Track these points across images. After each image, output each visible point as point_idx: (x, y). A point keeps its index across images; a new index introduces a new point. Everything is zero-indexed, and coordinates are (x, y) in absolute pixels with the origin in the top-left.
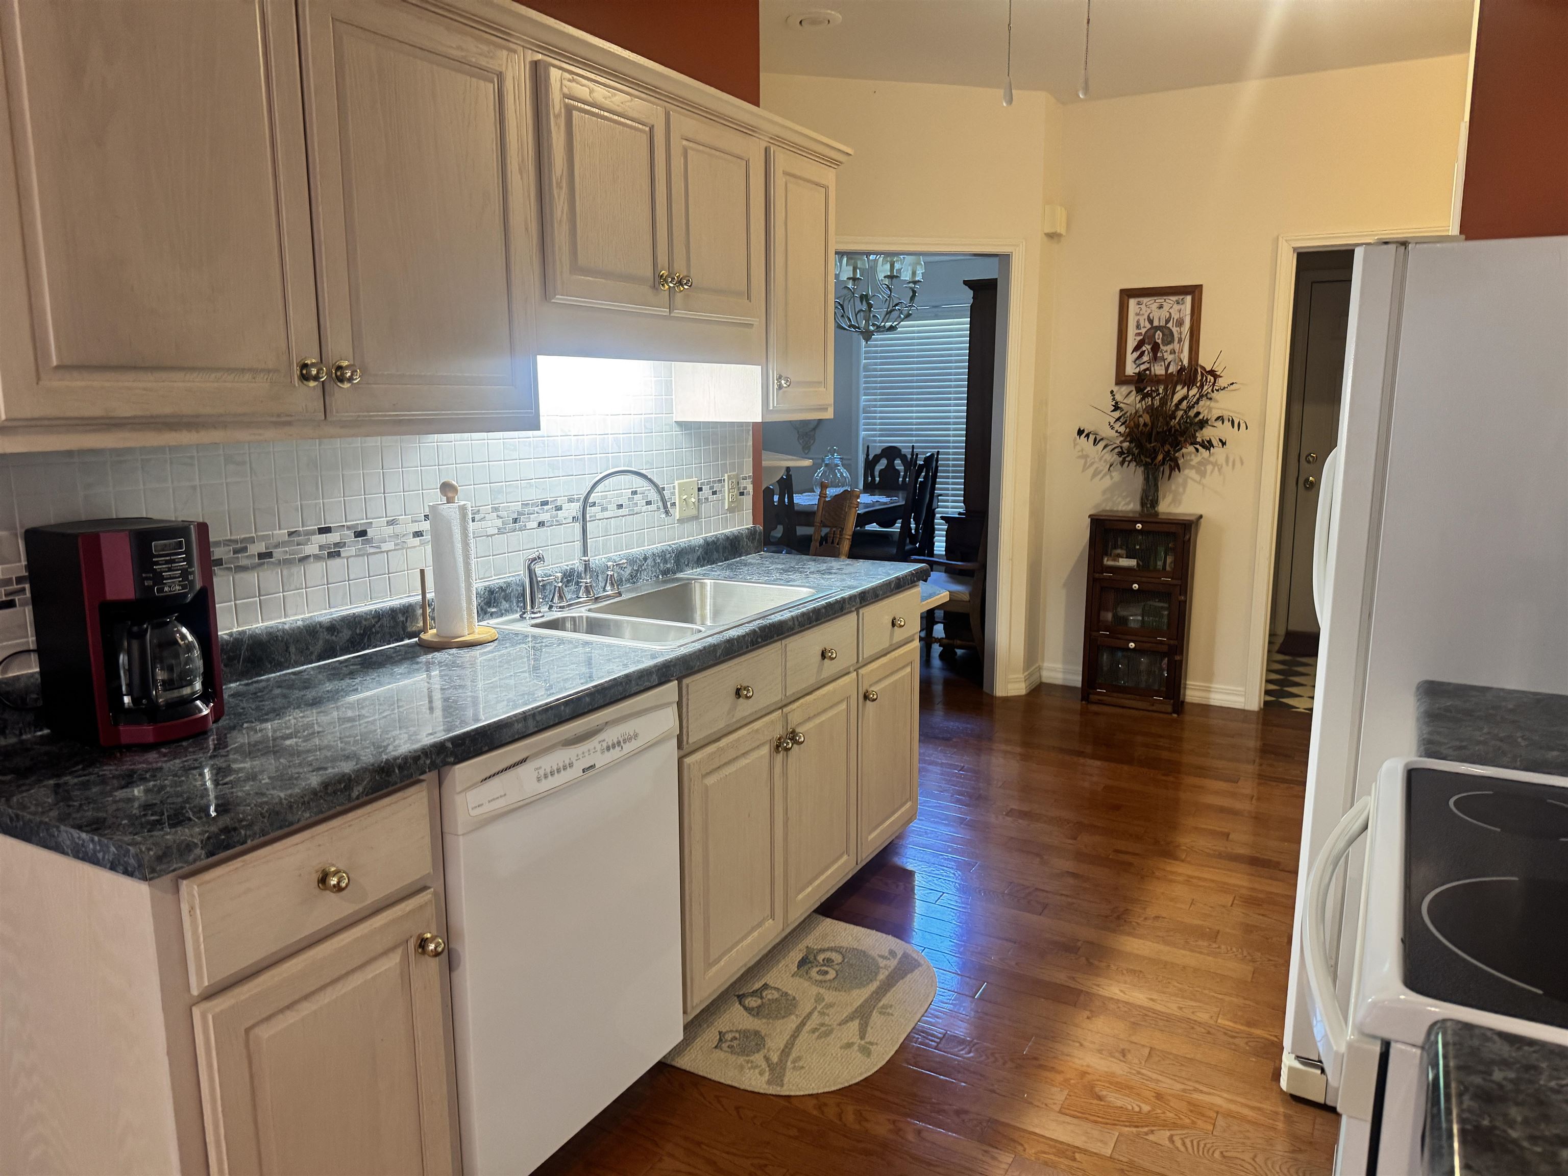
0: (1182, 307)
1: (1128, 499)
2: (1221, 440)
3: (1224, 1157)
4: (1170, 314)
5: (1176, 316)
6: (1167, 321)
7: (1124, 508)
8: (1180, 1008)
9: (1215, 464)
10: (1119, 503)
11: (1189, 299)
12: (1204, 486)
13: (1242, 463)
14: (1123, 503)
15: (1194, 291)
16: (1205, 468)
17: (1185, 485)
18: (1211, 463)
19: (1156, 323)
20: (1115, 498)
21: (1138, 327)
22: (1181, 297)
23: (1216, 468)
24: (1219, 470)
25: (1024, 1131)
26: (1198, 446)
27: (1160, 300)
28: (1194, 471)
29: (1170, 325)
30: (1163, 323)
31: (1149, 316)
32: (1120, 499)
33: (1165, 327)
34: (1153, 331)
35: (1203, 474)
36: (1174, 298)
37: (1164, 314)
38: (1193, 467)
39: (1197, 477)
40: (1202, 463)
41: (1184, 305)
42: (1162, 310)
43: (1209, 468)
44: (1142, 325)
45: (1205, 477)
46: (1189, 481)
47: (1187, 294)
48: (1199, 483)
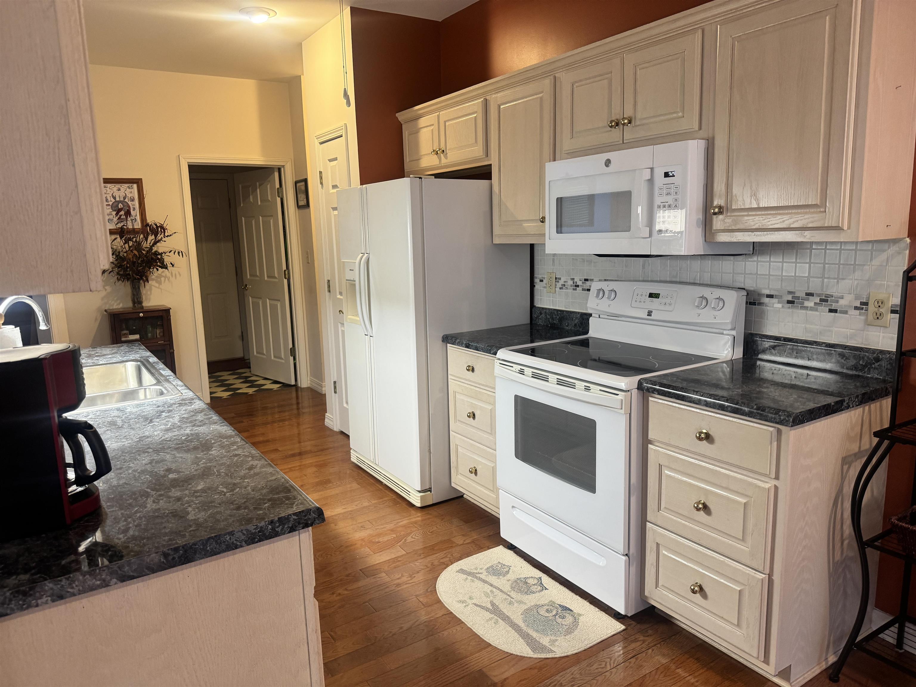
0: (132, 190)
1: (118, 302)
2: (171, 264)
3: (431, 532)
4: (126, 194)
5: (129, 195)
6: (125, 198)
7: (117, 307)
8: (356, 506)
9: (165, 277)
10: (113, 305)
11: (135, 186)
12: (161, 289)
13: (180, 275)
14: (115, 304)
15: (138, 182)
16: (161, 280)
17: (151, 289)
18: (163, 276)
19: (118, 199)
20: (110, 302)
21: (107, 201)
22: (131, 185)
23: (167, 279)
24: (168, 280)
25: (375, 565)
26: (158, 268)
27: (118, 186)
28: (154, 282)
29: (126, 200)
30: (122, 199)
31: (112, 195)
32: (113, 302)
33: (124, 201)
34: (117, 203)
35: (160, 283)
36: (127, 185)
37: (122, 193)
38: (153, 280)
39: (157, 285)
40: (160, 276)
41: (133, 189)
42: (120, 191)
43: (163, 279)
44: (109, 200)
45: (161, 285)
46: (153, 287)
47: (133, 183)
48: (159, 288)
